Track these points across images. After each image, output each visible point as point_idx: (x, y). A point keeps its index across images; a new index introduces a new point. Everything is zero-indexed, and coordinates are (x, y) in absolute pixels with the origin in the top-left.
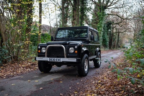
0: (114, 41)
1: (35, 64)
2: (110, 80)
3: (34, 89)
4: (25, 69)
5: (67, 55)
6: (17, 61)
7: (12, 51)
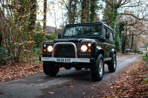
0: (127, 45)
1: (39, 67)
2: (132, 85)
3: (40, 94)
4: (28, 72)
5: (79, 54)
6: (18, 63)
7: (12, 51)
